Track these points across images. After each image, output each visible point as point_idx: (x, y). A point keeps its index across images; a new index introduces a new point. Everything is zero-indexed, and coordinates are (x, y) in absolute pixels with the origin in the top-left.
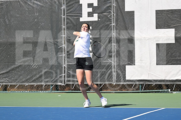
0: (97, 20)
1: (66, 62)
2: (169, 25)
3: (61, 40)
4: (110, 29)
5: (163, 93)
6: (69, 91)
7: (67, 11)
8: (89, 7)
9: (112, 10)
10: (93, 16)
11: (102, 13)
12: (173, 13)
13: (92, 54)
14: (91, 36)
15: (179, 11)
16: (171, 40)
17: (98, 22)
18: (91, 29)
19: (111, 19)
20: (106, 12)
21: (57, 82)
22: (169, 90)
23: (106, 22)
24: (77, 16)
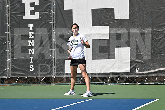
1: (10, 57)
2: (104, 23)
3: (6, 36)
4: (50, 27)
5: (99, 85)
6: (13, 84)
7: (11, 10)
8: (31, 6)
9: (52, 9)
10: (35, 14)
11: (42, 12)
12: (107, 12)
13: (34, 49)
14: (33, 33)
15: (113, 9)
16: (106, 36)
17: (39, 20)
18: (33, 26)
19: (51, 17)
20: (47, 11)
21: (2, 76)
22: (104, 82)
23: (46, 20)
24: (20, 14)
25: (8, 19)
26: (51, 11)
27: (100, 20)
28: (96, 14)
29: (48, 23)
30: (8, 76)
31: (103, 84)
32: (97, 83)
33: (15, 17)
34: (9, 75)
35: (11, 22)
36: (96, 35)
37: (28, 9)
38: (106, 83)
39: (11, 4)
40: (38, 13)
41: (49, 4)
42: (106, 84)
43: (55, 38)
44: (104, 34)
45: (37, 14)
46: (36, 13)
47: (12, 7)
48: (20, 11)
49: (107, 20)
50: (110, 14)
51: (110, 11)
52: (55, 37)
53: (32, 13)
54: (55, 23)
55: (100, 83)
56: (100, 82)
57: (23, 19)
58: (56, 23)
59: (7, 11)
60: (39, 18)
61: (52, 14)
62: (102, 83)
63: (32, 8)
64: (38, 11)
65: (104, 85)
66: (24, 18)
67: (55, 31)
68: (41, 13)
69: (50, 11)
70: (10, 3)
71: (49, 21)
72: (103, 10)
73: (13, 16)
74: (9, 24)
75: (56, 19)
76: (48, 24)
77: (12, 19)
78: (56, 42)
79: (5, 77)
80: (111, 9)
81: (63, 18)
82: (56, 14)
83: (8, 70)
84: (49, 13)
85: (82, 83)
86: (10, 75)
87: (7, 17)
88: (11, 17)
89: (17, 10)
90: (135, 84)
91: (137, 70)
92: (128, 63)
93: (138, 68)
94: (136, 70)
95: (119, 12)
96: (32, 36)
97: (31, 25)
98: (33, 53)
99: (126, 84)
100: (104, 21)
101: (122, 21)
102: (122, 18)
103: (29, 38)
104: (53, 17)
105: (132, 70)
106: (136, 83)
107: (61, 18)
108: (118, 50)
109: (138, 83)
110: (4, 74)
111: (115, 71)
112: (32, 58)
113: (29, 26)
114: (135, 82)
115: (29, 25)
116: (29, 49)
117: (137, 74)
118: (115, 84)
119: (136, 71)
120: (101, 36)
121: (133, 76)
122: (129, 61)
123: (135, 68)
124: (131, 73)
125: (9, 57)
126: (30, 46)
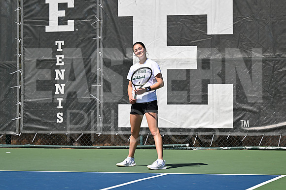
0: (73, 30)
1: (22, 97)
2: (189, 41)
3: (15, 62)
4: (94, 46)
5: (178, 149)
6: (26, 145)
7: (24, 15)
8: (60, 9)
9: (98, 14)
10: (66, 24)
11: (80, 19)
12: (194, 21)
13: (64, 85)
14: (63, 57)
15: (204, 17)
16: (191, 63)
17: (74, 33)
18: (63, 44)
19: (96, 30)
20: (88, 18)
21: (7, 131)
22: (188, 145)
23: (87, 34)
24: (41, 23)
25: (20, 31)
26: (96, 19)
27: (181, 36)
28: (174, 24)
29: (90, 39)
30: (17, 130)
31: (184, 148)
32: (175, 147)
33: (31, 28)
34: (19, 130)
35: (24, 36)
36: (174, 61)
37: (55, 14)
38: (189, 146)
39: (25, 6)
40: (73, 21)
41: (91, 6)
42: (190, 148)
43: (102, 65)
44: (188, 60)
45: (71, 22)
46: (69, 21)
47: (27, 10)
48: (41, 17)
49: (193, 35)
50: (199, 25)
51: (199, 19)
52: (102, 63)
53: (62, 21)
54: (102, 40)
55: (180, 147)
56: (179, 145)
57: (46, 31)
58: (104, 39)
59: (18, 17)
60: (75, 30)
61: (98, 24)
62: (183, 146)
63: (63, 13)
64: (72, 18)
65: (186, 149)
66: (48, 29)
67: (102, 54)
68: (78, 22)
69: (94, 18)
70: (24, 4)
71: (92, 35)
72: (186, 18)
73: (28, 25)
74: (22, 40)
75: (105, 33)
76: (90, 42)
77: (27, 31)
78: (103, 73)
79: (12, 133)
80: (201, 16)
81: (117, 32)
82: (105, 23)
83: (17, 121)
84: (92, 22)
85: (148, 146)
86: (21, 129)
87: (18, 27)
88: (25, 27)
89: (36, 16)
90: (242, 149)
91: (245, 124)
92: (230, 111)
93: (246, 121)
94: (243, 123)
95: (214, 23)
96: (60, 62)
97: (60, 42)
98: (62, 92)
99: (226, 148)
100: (188, 38)
101: (221, 38)
102: (221, 32)
103: (56, 64)
104: (98, 30)
105: (237, 123)
106: (244, 147)
107: (113, 31)
108: (213, 89)
109: (247, 148)
110: (10, 127)
111: (207, 125)
112: (60, 100)
113: (56, 44)
114: (241, 144)
115: (56, 42)
116: (56, 85)
117: (246, 131)
118: (206, 148)
119: (243, 126)
120: (184, 63)
121: (238, 134)
122: (232, 107)
123: (242, 121)
124: (235, 128)
125: (20, 99)
126: (57, 78)
